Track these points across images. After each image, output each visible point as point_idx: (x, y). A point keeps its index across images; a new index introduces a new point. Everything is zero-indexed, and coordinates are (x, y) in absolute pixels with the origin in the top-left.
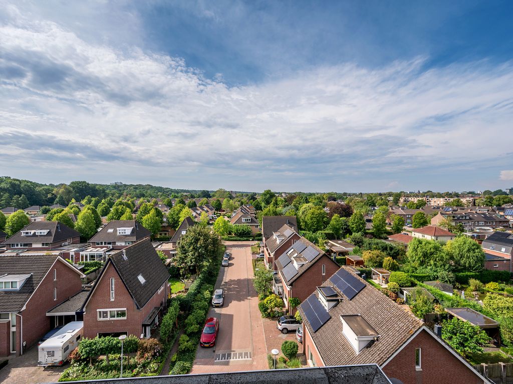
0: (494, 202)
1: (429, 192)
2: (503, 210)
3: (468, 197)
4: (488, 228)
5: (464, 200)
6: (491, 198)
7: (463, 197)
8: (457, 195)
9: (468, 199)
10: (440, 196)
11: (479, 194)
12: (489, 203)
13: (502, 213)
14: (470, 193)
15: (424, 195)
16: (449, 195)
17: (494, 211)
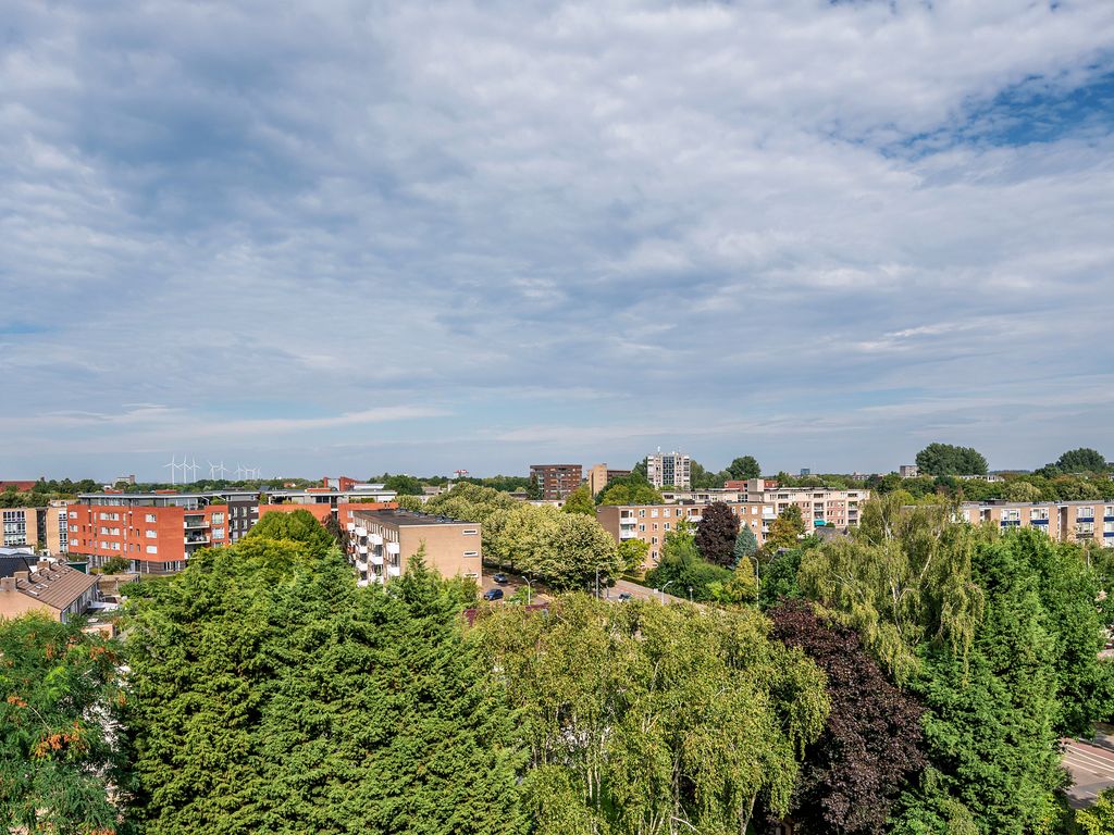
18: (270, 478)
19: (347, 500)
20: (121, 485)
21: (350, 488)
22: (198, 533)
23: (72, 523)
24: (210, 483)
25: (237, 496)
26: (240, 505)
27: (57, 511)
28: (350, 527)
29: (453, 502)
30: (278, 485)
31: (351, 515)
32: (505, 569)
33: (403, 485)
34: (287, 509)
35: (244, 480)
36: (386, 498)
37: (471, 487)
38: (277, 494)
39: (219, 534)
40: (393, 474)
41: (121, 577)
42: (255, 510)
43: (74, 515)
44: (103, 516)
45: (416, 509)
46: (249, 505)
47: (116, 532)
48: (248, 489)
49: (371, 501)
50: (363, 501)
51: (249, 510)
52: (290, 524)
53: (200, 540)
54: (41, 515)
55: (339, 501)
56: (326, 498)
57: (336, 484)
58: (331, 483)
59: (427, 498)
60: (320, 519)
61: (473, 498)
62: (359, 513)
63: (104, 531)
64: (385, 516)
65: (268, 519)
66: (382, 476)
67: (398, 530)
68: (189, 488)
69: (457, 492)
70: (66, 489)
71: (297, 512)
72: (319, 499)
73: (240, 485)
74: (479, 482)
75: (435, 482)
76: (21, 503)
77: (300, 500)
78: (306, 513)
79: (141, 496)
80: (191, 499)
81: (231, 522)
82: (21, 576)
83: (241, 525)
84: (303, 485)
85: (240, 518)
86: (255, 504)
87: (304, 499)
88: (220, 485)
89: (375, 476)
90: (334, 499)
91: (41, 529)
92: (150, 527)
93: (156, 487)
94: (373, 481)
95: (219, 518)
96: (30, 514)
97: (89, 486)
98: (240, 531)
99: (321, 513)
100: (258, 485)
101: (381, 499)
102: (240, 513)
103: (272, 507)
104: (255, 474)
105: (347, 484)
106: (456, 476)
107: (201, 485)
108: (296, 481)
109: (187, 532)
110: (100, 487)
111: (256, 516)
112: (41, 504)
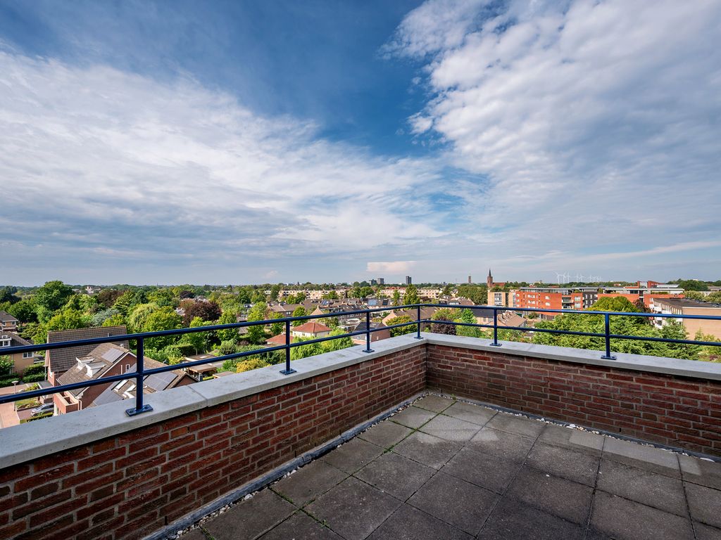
0: (361, 293)
1: (308, 283)
2: (366, 300)
3: (342, 288)
4: (357, 319)
5: (338, 292)
6: (359, 290)
7: (338, 289)
8: (333, 287)
9: (342, 291)
10: (318, 288)
11: (350, 286)
12: (357, 295)
13: (366, 304)
14: (343, 284)
15: (304, 287)
16: (326, 287)
17: (360, 302)
18: (606, 281)
19: (649, 292)
20: (536, 284)
21: (655, 287)
22: (568, 305)
23: (517, 298)
24: (575, 283)
25: (587, 289)
26: (589, 293)
27: (512, 293)
28: (651, 306)
30: (611, 285)
31: (652, 300)
33: (689, 285)
34: (613, 296)
35: (593, 282)
38: (608, 289)
39: (578, 306)
40: (685, 279)
41: (535, 320)
42: (596, 296)
43: (518, 295)
44: (529, 296)
45: (699, 299)
46: (593, 293)
47: (534, 303)
48: (594, 286)
49: (666, 293)
50: (660, 293)
51: (593, 296)
52: (614, 303)
53: (569, 308)
54: (507, 295)
55: (644, 293)
56: (636, 292)
57: (646, 285)
58: (641, 284)
59: (709, 293)
60: (632, 302)
62: (657, 300)
63: (529, 302)
64: (674, 301)
65: (602, 300)
66: (676, 280)
67: (682, 309)
68: (565, 286)
70: (516, 286)
71: (618, 297)
72: (632, 292)
73: (590, 285)
76: (500, 290)
77: (621, 292)
78: (623, 298)
79: (544, 288)
80: (565, 291)
81: (584, 301)
82: (500, 316)
83: (589, 302)
84: (624, 284)
85: (589, 299)
86: (596, 293)
87: (624, 292)
88: (579, 284)
89: (672, 280)
90: (641, 292)
91: (507, 300)
92: (547, 301)
93: (551, 285)
94: (670, 283)
95: (578, 299)
96: (503, 294)
97: (524, 285)
98: (589, 305)
99: (632, 299)
100: (600, 284)
101: (672, 292)
102: (589, 297)
103: (604, 295)
104: (598, 280)
105: (652, 284)
107: (571, 284)
108: (620, 283)
109: (563, 304)
110: (528, 285)
111: (597, 299)
112: (507, 290)
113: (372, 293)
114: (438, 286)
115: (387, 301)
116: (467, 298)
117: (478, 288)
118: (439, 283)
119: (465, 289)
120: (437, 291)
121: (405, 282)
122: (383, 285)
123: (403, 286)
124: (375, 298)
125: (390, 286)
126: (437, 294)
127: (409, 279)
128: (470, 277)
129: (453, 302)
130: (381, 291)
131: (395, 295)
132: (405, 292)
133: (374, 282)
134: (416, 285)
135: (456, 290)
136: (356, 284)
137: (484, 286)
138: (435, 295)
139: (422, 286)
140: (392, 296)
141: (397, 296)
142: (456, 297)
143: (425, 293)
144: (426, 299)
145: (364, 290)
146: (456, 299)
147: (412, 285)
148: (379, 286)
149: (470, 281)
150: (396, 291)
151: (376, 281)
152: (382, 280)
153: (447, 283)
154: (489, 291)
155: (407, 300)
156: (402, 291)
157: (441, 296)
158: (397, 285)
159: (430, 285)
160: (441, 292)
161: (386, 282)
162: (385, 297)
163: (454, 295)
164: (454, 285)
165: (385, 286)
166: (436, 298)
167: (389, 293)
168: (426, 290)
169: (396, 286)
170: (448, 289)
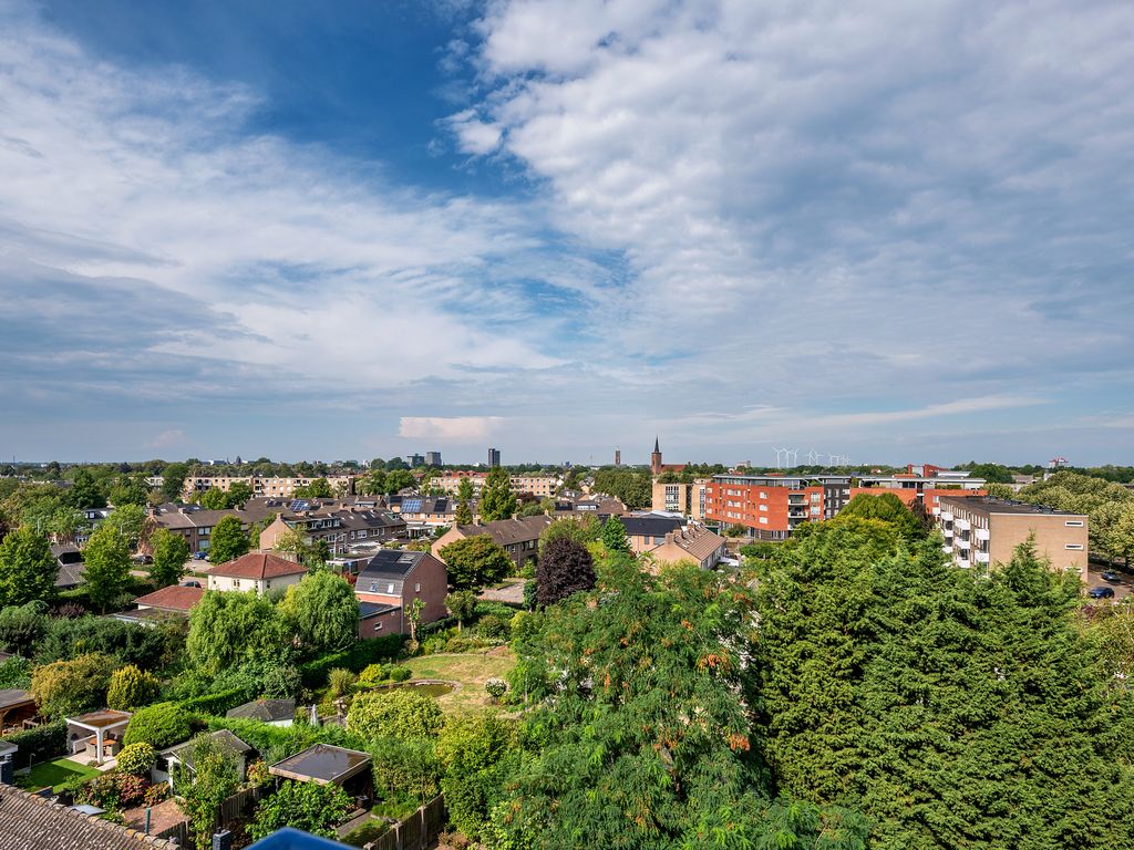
0: (387, 484)
1: (262, 460)
2: (397, 501)
3: (345, 473)
4: (373, 544)
5: (333, 483)
6: (382, 477)
7: (336, 474)
8: (323, 470)
9: (343, 479)
10: (286, 471)
11: (364, 468)
12: (377, 489)
13: (396, 509)
14: (348, 464)
15: (252, 469)
16: (307, 470)
17: (384, 504)
18: (858, 464)
19: (933, 486)
20: (741, 468)
21: (935, 475)
22: (799, 509)
23: (708, 496)
24: (808, 468)
25: (832, 479)
26: (833, 487)
27: (699, 486)
28: (936, 511)
29: (1051, 492)
30: (865, 470)
31: (937, 500)
32: (1116, 566)
33: (990, 473)
34: (875, 492)
35: (836, 465)
36: (975, 485)
37: (1073, 477)
38: (866, 479)
39: (816, 510)
40: (980, 462)
41: (741, 540)
42: (847, 492)
43: (710, 490)
44: (730, 492)
45: (1007, 497)
46: (841, 487)
47: (738, 505)
48: (839, 474)
49: (958, 487)
50: (950, 488)
51: (841, 492)
52: (878, 505)
53: (800, 515)
54: (689, 489)
55: (925, 487)
56: (912, 484)
57: (921, 471)
58: (915, 471)
59: (1019, 487)
60: (906, 503)
61: (1075, 488)
62: (944, 499)
63: (730, 504)
64: (972, 503)
65: (858, 500)
66: (967, 464)
67: (989, 517)
68: (791, 472)
69: (1055, 482)
70: (704, 471)
71: (885, 495)
72: (905, 485)
73: (833, 470)
74: (1082, 472)
75: (1027, 471)
76: (677, 481)
77: (887, 485)
78: (892, 496)
79: (758, 477)
80: (794, 481)
81: (826, 501)
82: (676, 532)
83: (834, 504)
84: (889, 472)
85: (833, 498)
86: (847, 487)
87: (892, 484)
88: (817, 470)
89: (960, 465)
90: (920, 484)
91: (688, 500)
92: (763, 502)
93: (766, 471)
94: (957, 469)
95: (816, 498)
96: (682, 488)
97: (719, 469)
98: (833, 510)
99: (907, 497)
100: (848, 470)
101: (968, 486)
102: (833, 494)
103: (861, 490)
104: (844, 462)
105: (931, 471)
106: (1052, 465)
107: (800, 470)
108: (881, 468)
109: (790, 508)
110: (726, 470)
111: (847, 497)
112: (688, 481)
113: (412, 484)
114: (554, 471)
115: (446, 501)
116: (612, 495)
117: (635, 475)
118: (557, 463)
119: (611, 478)
120: (553, 481)
121: (486, 461)
122: (437, 468)
123: (481, 470)
124: (419, 496)
125: (453, 470)
126: (553, 487)
127: (495, 455)
128: (618, 454)
129: (584, 503)
130: (434, 481)
131: (462, 488)
132: (484, 484)
133: (418, 460)
134: (510, 469)
135: (590, 478)
136: (377, 463)
137: (645, 472)
138: (547, 490)
139: (522, 470)
140: (457, 492)
141: (467, 490)
142: (591, 494)
143: (528, 485)
144: (529, 498)
145: (395, 479)
146: (591, 498)
147: (498, 468)
148: (429, 468)
149: (618, 460)
150: (466, 480)
151: (422, 458)
152: (436, 455)
153: (574, 464)
154: (654, 481)
155: (489, 499)
156: (479, 481)
157: (560, 492)
158: (469, 468)
159: (538, 468)
160: (560, 483)
161: (445, 461)
162: (441, 492)
163: (586, 489)
164: (585, 469)
165: (442, 468)
166: (549, 496)
167: (451, 484)
168: (529, 479)
169: (466, 468)
170: (575, 475)
